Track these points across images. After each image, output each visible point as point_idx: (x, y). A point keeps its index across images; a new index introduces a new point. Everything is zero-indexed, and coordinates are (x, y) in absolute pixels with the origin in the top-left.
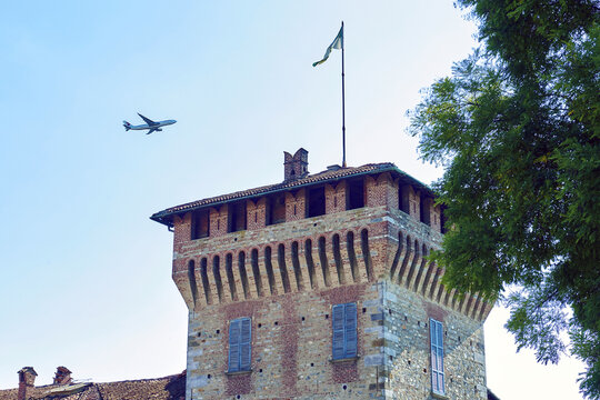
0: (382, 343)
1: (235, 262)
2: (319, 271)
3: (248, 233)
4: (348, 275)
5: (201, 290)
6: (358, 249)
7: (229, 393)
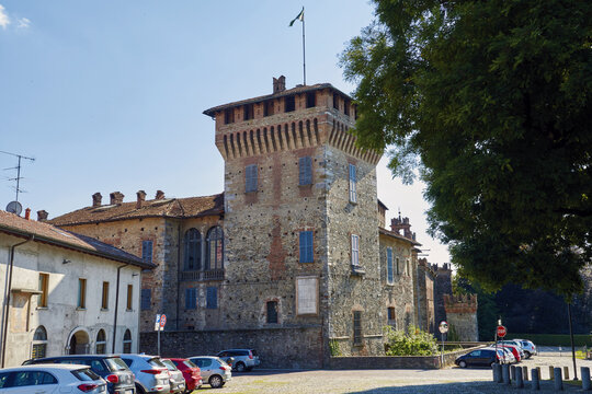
0: (325, 176)
1: (248, 136)
2: (292, 140)
3: (255, 121)
4: (307, 142)
5: (230, 151)
6: (312, 129)
7: (247, 203)
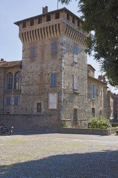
0: (62, 49)
1: (31, 33)
2: (49, 34)
3: (34, 26)
4: (55, 34)
5: (25, 40)
6: (57, 28)
7: (31, 62)
